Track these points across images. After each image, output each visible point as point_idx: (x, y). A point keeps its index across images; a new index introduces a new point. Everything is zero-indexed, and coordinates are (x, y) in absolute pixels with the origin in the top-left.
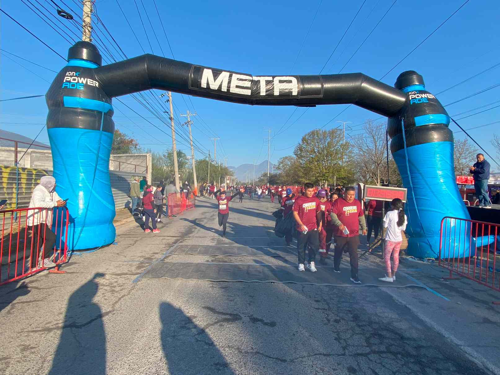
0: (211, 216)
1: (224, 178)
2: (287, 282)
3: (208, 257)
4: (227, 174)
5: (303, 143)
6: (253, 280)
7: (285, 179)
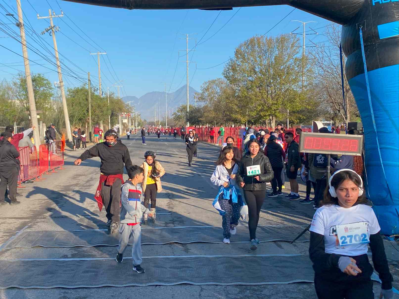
0: (88, 181)
1: (117, 116)
2: (180, 283)
3: (68, 249)
4: (121, 110)
5: (237, 57)
6: (129, 283)
7: (212, 115)
